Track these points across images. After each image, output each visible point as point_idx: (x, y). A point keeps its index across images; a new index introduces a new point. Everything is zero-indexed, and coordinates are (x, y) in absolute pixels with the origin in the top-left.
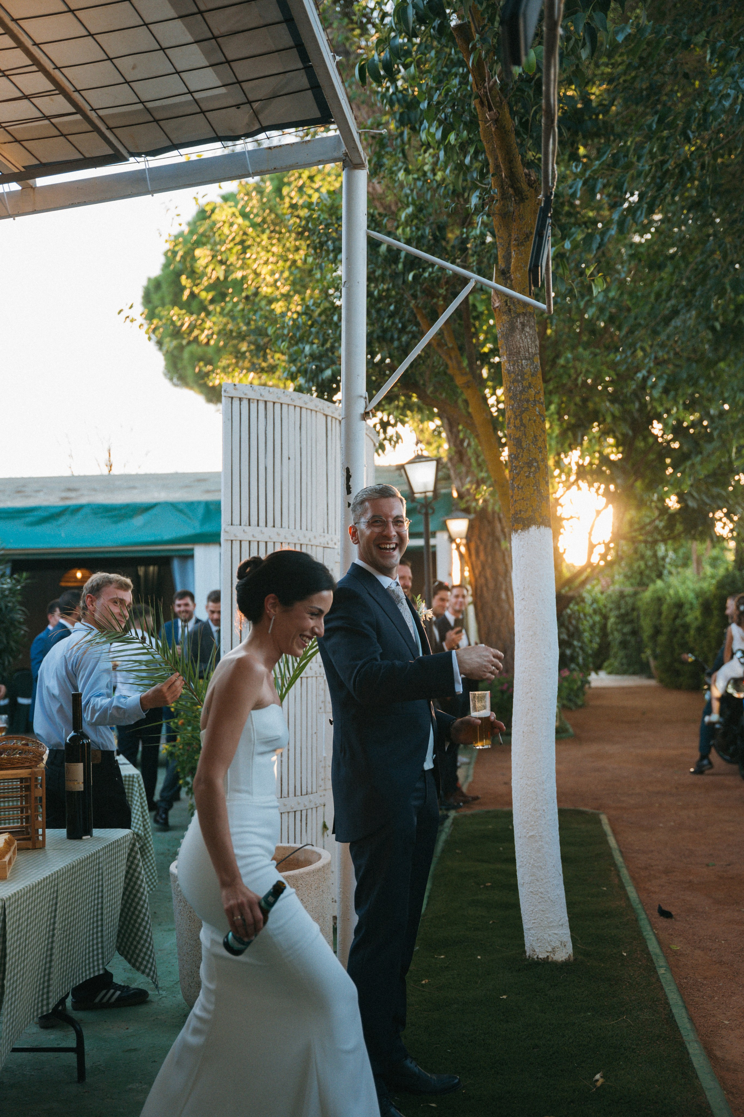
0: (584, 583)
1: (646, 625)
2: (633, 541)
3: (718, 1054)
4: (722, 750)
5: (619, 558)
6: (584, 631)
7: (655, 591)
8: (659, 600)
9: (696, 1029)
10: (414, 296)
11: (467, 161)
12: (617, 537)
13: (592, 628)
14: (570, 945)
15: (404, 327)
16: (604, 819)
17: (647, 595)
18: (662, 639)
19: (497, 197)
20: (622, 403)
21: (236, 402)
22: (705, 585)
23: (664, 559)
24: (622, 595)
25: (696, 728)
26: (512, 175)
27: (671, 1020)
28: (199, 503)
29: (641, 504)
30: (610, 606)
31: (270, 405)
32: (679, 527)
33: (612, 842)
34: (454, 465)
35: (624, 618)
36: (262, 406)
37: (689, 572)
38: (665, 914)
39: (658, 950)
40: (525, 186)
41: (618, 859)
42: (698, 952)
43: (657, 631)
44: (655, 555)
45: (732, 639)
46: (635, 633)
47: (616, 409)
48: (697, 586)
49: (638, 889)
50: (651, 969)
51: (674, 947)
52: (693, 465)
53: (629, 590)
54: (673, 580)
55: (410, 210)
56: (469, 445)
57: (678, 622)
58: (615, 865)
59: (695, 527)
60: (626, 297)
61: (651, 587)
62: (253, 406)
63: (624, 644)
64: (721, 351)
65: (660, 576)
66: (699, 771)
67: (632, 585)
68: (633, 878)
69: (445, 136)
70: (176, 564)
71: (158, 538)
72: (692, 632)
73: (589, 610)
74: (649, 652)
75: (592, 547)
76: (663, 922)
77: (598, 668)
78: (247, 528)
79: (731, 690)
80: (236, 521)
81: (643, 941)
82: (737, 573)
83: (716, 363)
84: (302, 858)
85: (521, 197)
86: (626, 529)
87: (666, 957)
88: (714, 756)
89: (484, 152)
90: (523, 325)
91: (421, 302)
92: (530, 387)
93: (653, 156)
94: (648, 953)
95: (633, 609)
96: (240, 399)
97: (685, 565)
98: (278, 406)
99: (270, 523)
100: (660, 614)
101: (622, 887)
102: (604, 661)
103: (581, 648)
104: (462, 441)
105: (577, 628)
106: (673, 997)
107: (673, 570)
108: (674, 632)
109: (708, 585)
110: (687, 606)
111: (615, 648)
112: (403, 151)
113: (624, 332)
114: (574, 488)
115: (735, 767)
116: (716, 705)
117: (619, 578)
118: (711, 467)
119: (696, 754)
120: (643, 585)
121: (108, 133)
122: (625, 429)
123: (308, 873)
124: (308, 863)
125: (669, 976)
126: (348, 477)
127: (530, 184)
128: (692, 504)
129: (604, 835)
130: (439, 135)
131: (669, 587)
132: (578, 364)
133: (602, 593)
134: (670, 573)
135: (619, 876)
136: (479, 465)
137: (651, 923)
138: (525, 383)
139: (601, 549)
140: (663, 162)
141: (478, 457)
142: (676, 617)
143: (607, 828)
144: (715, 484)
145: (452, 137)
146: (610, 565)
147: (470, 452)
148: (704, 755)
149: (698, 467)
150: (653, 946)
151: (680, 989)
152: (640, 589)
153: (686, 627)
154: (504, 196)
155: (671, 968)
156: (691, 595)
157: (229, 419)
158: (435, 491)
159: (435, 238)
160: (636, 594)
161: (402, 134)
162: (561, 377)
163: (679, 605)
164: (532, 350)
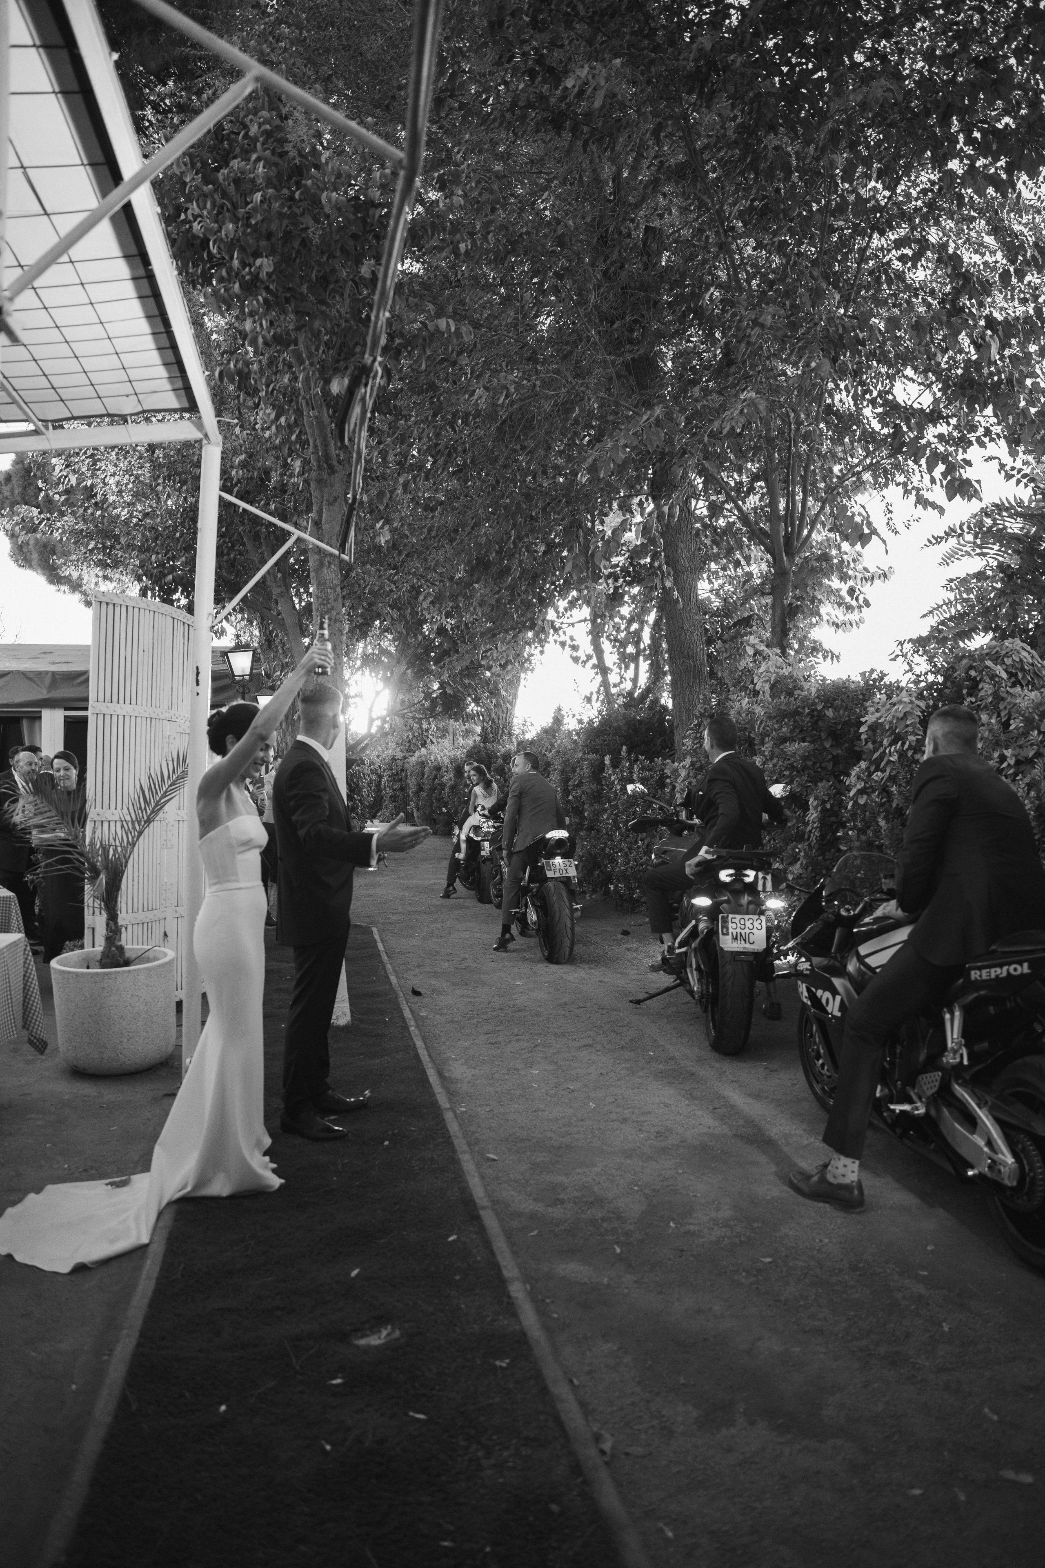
0: (364, 749)
1: (412, 783)
2: (403, 716)
3: (447, 1074)
4: (464, 880)
5: (393, 730)
6: (363, 787)
7: (420, 757)
8: (423, 764)
9: (432, 1060)
10: (243, 523)
11: (294, 437)
12: (393, 713)
13: (369, 784)
14: (349, 1014)
15: (233, 546)
16: (375, 930)
17: (413, 759)
18: (423, 794)
19: (315, 468)
20: (399, 609)
21: (104, 606)
22: (458, 753)
23: (427, 731)
24: (394, 759)
25: (446, 864)
26: (326, 455)
27: (417, 1056)
28: (47, 672)
29: (410, 688)
30: (384, 767)
31: (130, 609)
32: (439, 709)
33: (380, 946)
34: (263, 651)
35: (394, 777)
36: (124, 609)
37: (447, 743)
38: (416, 993)
39: (410, 1016)
40: (335, 463)
41: (385, 958)
42: (437, 1016)
43: (420, 788)
44: (421, 728)
45: (476, 796)
46: (402, 789)
47: (395, 613)
48: (452, 754)
49: (398, 977)
50: (406, 1027)
51: (422, 1014)
52: (450, 662)
53: (399, 755)
54: (434, 748)
55: (243, 457)
56: (277, 635)
57: (436, 781)
58: (382, 962)
59: (451, 709)
60: (405, 528)
61: (417, 753)
62: (117, 609)
63: (394, 798)
64: (475, 577)
65: (424, 744)
66: (447, 895)
67: (401, 751)
68: (394, 970)
69: (277, 417)
70: (25, 724)
71: (10, 701)
72: (447, 790)
73: (367, 771)
74: (413, 804)
75: (372, 721)
76: (416, 999)
77: (373, 817)
78: (109, 705)
79: (471, 835)
80: (101, 699)
81: (401, 1011)
82: (482, 745)
83: (472, 585)
84: (151, 956)
85: (332, 470)
86: (398, 707)
87: (416, 1020)
88: (458, 884)
89: (306, 433)
90: (330, 563)
91: (247, 528)
92: (332, 609)
93: (430, 439)
94: (404, 1019)
95: (402, 770)
96: (107, 604)
97: (443, 737)
98: (136, 610)
99: (128, 701)
100: (423, 774)
101: (387, 977)
102: (378, 811)
103: (360, 801)
104: (271, 632)
105: (357, 785)
106: (419, 1043)
107: (434, 740)
108: (433, 789)
109: (460, 754)
110: (444, 769)
111: (387, 799)
112: (239, 410)
113: (403, 557)
114: (360, 673)
115: (473, 893)
116: (463, 846)
117: (392, 745)
118: (466, 663)
119: (445, 883)
120: (411, 751)
121: (14, 393)
122: (401, 628)
123: (159, 966)
124: (156, 959)
125: (417, 1032)
126: (198, 673)
127: (339, 462)
128: (449, 691)
129: (375, 941)
130: (273, 416)
131: (431, 754)
132: (367, 577)
133: (378, 757)
134: (432, 743)
135: (384, 969)
136: (284, 652)
137: (407, 1000)
138: (329, 606)
139: (378, 723)
140: (437, 445)
141: (284, 645)
142: (435, 777)
143: (377, 937)
144: (468, 676)
145: (283, 420)
146: (385, 734)
147: (277, 641)
148: (451, 883)
149: (454, 663)
150: (407, 1013)
151: (424, 1039)
152: (408, 755)
153: (443, 786)
154: (320, 467)
155: (418, 1026)
156: (447, 761)
157: (98, 619)
158: (251, 674)
159: (262, 480)
160: (405, 758)
161: (239, 396)
162: (352, 585)
163: (438, 768)
164: (336, 582)
